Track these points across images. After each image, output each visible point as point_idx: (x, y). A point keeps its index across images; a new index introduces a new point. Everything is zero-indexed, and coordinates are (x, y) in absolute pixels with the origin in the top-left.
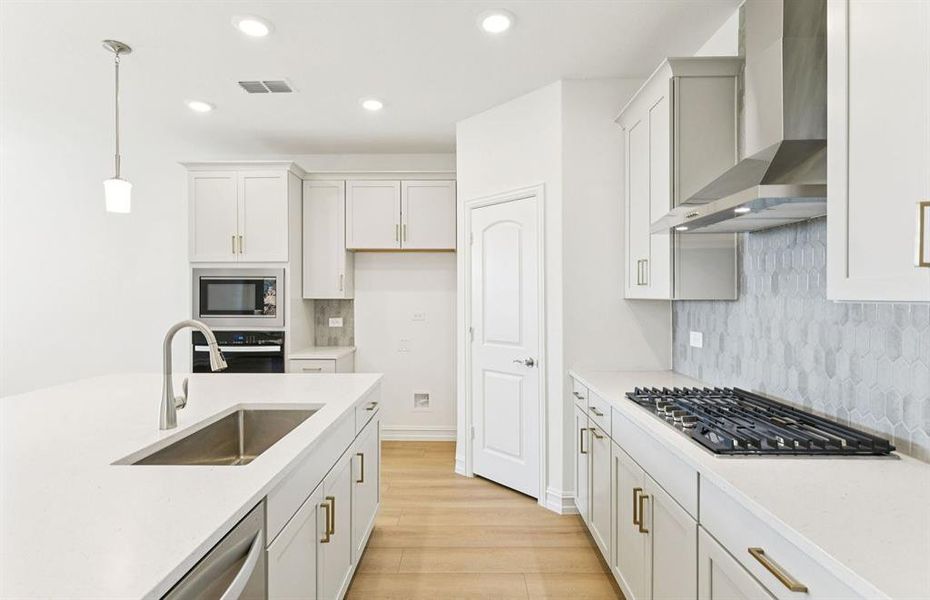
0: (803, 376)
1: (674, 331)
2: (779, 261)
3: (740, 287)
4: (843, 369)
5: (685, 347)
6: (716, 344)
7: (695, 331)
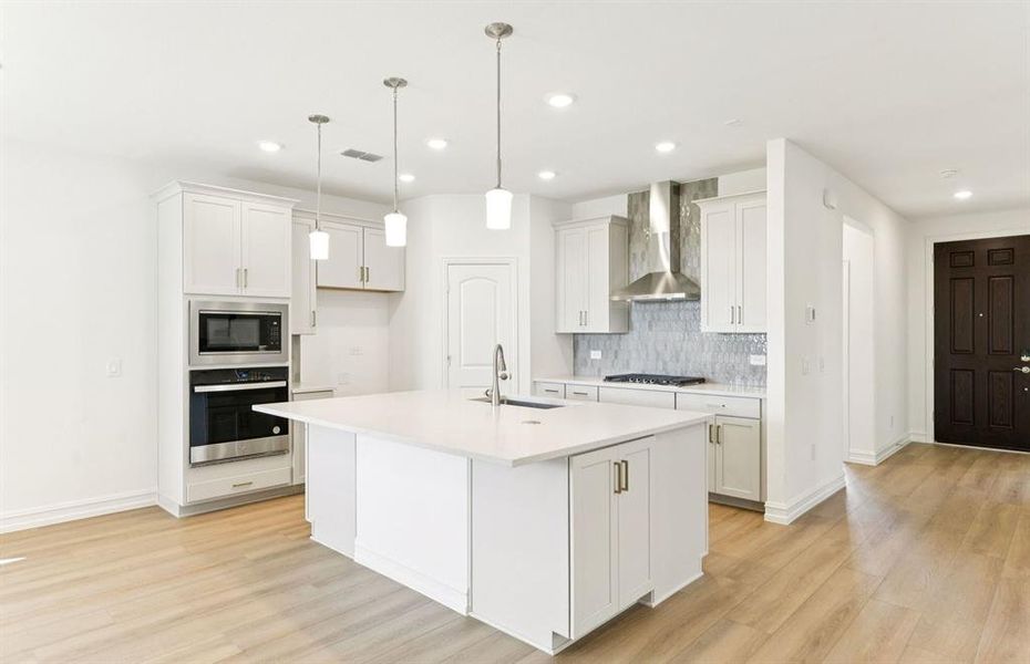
0: (665, 363)
1: (575, 351)
2: (653, 316)
3: (629, 326)
4: (682, 357)
5: (585, 360)
6: (612, 356)
7: (594, 349)
